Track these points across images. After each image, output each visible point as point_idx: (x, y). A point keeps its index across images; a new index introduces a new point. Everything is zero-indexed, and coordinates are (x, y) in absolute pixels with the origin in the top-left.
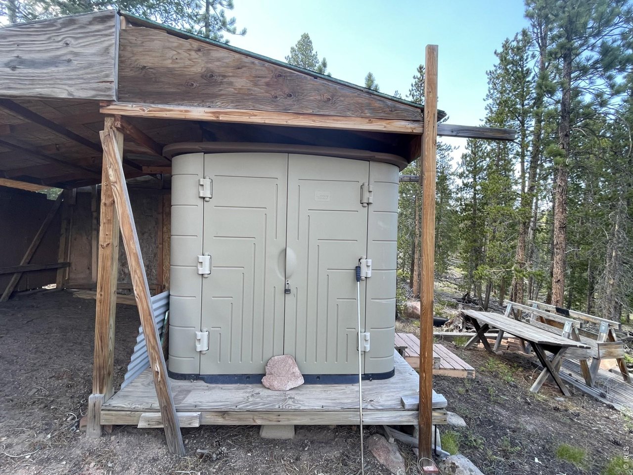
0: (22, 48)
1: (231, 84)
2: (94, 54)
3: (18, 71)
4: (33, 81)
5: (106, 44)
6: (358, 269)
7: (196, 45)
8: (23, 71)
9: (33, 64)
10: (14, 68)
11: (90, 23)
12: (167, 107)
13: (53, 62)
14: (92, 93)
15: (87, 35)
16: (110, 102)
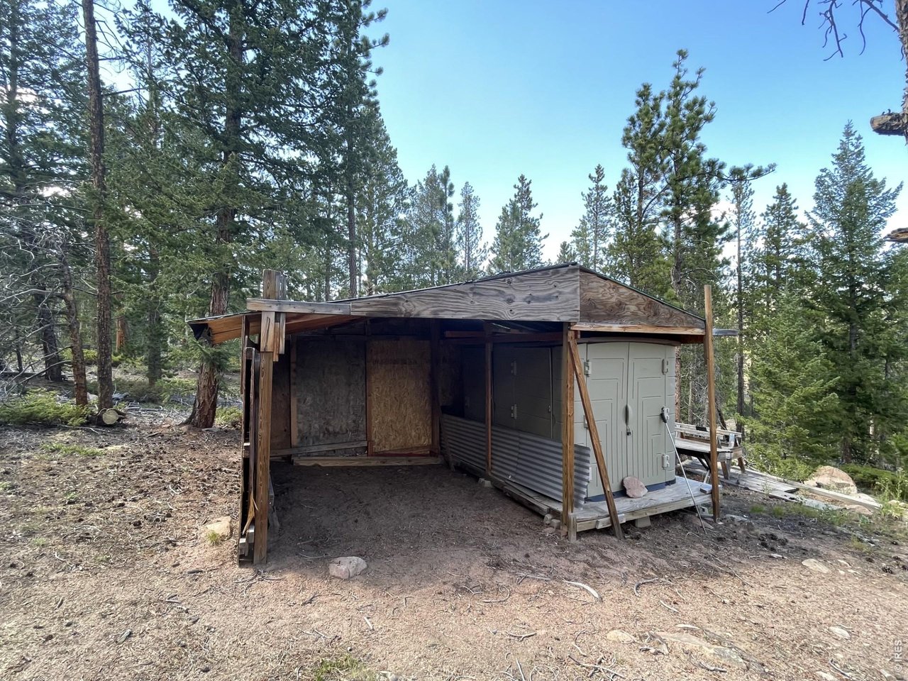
0: (533, 288)
1: (628, 309)
2: (569, 293)
3: (531, 304)
4: (540, 310)
5: (575, 286)
6: (662, 416)
7: (612, 284)
8: (534, 304)
9: (538, 299)
10: (529, 302)
11: (567, 273)
12: (602, 325)
13: (548, 298)
14: (570, 317)
15: (566, 280)
16: (575, 323)
